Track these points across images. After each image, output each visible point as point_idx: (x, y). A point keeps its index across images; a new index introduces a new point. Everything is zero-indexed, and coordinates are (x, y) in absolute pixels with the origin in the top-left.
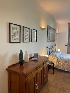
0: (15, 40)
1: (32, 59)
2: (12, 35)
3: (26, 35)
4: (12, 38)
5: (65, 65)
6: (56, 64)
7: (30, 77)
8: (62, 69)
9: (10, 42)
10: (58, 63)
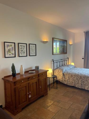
0: (10, 55)
1: (29, 72)
2: (7, 52)
3: (22, 50)
4: (7, 54)
5: (71, 80)
6: (62, 78)
7: (20, 85)
8: (68, 84)
9: (5, 57)
10: (63, 78)
